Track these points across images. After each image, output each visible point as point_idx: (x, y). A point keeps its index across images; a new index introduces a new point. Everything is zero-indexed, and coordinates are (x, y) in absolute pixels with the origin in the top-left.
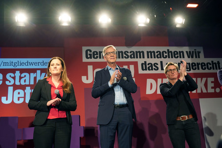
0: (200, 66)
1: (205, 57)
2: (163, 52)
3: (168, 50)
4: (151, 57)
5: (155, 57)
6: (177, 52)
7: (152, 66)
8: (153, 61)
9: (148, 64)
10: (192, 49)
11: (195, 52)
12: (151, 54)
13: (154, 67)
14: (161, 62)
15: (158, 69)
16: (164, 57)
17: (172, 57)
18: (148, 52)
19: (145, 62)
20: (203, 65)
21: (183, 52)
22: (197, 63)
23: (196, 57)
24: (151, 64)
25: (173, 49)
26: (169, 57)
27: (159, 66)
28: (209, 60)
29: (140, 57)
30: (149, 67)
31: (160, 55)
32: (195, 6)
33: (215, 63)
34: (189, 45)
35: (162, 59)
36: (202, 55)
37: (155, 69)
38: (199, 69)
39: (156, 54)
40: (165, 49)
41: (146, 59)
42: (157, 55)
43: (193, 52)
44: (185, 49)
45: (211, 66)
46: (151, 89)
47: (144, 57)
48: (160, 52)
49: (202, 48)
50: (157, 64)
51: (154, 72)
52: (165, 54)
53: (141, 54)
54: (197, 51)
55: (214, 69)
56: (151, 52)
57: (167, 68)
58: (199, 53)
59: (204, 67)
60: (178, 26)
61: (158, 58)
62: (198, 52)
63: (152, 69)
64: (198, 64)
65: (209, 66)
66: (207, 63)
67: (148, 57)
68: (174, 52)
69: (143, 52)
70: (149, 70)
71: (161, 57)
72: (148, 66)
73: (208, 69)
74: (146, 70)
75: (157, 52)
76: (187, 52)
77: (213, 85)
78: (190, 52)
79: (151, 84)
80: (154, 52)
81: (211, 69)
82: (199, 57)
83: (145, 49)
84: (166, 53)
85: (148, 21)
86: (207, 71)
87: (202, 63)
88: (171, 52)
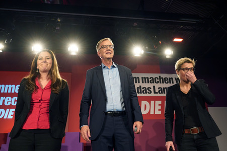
2: (155, 78)
3: (160, 77)
4: (146, 82)
5: (148, 83)
6: (167, 78)
7: (146, 90)
8: (147, 85)
9: (143, 88)
12: (145, 80)
13: (148, 91)
14: (154, 87)
15: (151, 92)
17: (163, 83)
18: (142, 78)
19: (140, 86)
21: (172, 79)
24: (145, 88)
25: (164, 76)
26: (160, 83)
27: (152, 90)
29: (136, 83)
31: (153, 80)
32: (180, 40)
35: (155, 84)
37: (148, 92)
39: (150, 80)
40: (157, 75)
41: (141, 84)
42: (151, 81)
46: (145, 109)
47: (139, 82)
48: (153, 78)
50: (150, 88)
51: (148, 95)
52: (157, 80)
53: (137, 80)
56: (145, 78)
60: (168, 57)
61: (151, 83)
63: (146, 93)
67: (143, 82)
68: (165, 78)
69: (138, 78)
70: (144, 93)
71: (153, 82)
72: (142, 90)
74: (141, 93)
75: (150, 78)
76: (175, 78)
79: (145, 105)
80: (148, 78)
84: (158, 79)
88: (162, 78)
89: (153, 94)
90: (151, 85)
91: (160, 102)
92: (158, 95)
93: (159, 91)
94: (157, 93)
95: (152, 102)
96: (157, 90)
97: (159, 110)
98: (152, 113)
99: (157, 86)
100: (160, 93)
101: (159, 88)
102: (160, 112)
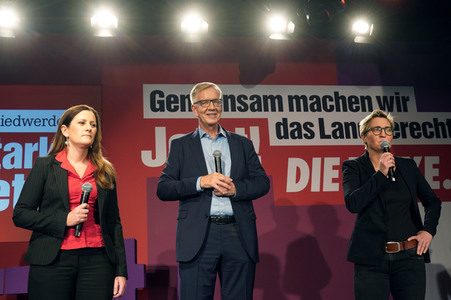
0: (408, 129)
1: (420, 109)
2: (325, 98)
3: (336, 94)
4: (299, 110)
5: (306, 110)
6: (356, 98)
7: (299, 130)
8: (301, 117)
9: (292, 125)
10: (390, 92)
11: (398, 98)
12: (297, 102)
13: (304, 132)
14: (321, 121)
15: (313, 135)
16: (326, 110)
17: (345, 110)
18: (290, 98)
19: (285, 120)
20: (414, 127)
21: (369, 98)
22: (402, 124)
23: (399, 110)
24: (298, 124)
25: (347, 91)
26: (338, 110)
27: (316, 129)
28: (428, 117)
29: (273, 110)
30: (293, 132)
31: (319, 104)
33: (442, 124)
34: (384, 83)
35: (323, 114)
36: (412, 104)
37: (306, 136)
38: (404, 136)
39: (309, 102)
40: (329, 90)
41: (286, 113)
42: (312, 105)
43: (392, 98)
44: (375, 92)
45: (433, 130)
46: (298, 180)
47: (281, 109)
48: (317, 97)
49: (412, 88)
50: (312, 125)
51: (304, 142)
52: (329, 103)
53: (275, 103)
54: (400, 96)
55: (438, 136)
56: (297, 97)
57: (369, 121)
58: (406, 99)
59: (416, 133)
60: (359, 40)
61: (313, 110)
62: (403, 98)
63: (300, 137)
64: (404, 125)
65: (429, 130)
66: (424, 124)
67: (291, 109)
68: (350, 98)
69: (280, 98)
70: (294, 137)
71: (319, 110)
72: (290, 129)
73: (426, 136)
74: (286, 137)
75: (311, 98)
76: (378, 98)
77: (436, 172)
78: (385, 98)
79: (298, 170)
80: (304, 97)
81: (431, 136)
82: (406, 110)
83: (285, 91)
84: (331, 100)
85: (291, 27)
86: (423, 141)
87: (412, 124)
88: (343, 98)
89: (317, 141)
90: (312, 117)
91: (336, 161)
92: (332, 142)
93: (334, 132)
94: (329, 137)
95: (316, 161)
96: (329, 130)
97: (334, 180)
98: (315, 188)
99: (330, 118)
100: (335, 137)
101: (333, 125)
102: (335, 187)
